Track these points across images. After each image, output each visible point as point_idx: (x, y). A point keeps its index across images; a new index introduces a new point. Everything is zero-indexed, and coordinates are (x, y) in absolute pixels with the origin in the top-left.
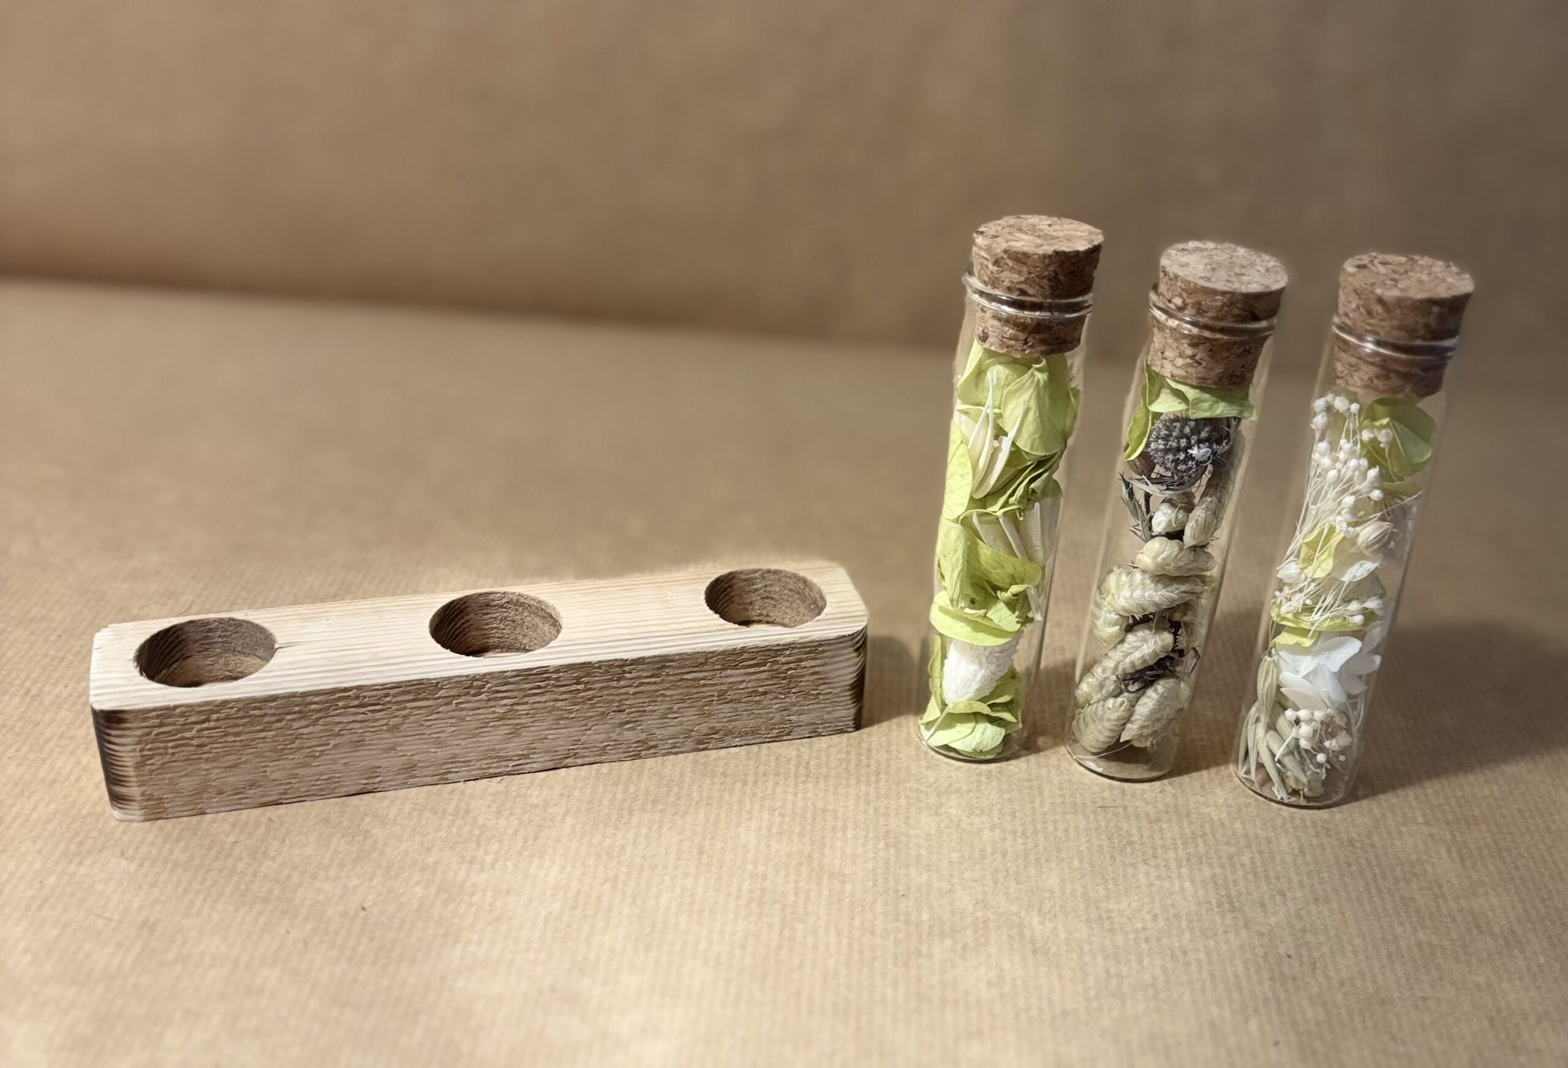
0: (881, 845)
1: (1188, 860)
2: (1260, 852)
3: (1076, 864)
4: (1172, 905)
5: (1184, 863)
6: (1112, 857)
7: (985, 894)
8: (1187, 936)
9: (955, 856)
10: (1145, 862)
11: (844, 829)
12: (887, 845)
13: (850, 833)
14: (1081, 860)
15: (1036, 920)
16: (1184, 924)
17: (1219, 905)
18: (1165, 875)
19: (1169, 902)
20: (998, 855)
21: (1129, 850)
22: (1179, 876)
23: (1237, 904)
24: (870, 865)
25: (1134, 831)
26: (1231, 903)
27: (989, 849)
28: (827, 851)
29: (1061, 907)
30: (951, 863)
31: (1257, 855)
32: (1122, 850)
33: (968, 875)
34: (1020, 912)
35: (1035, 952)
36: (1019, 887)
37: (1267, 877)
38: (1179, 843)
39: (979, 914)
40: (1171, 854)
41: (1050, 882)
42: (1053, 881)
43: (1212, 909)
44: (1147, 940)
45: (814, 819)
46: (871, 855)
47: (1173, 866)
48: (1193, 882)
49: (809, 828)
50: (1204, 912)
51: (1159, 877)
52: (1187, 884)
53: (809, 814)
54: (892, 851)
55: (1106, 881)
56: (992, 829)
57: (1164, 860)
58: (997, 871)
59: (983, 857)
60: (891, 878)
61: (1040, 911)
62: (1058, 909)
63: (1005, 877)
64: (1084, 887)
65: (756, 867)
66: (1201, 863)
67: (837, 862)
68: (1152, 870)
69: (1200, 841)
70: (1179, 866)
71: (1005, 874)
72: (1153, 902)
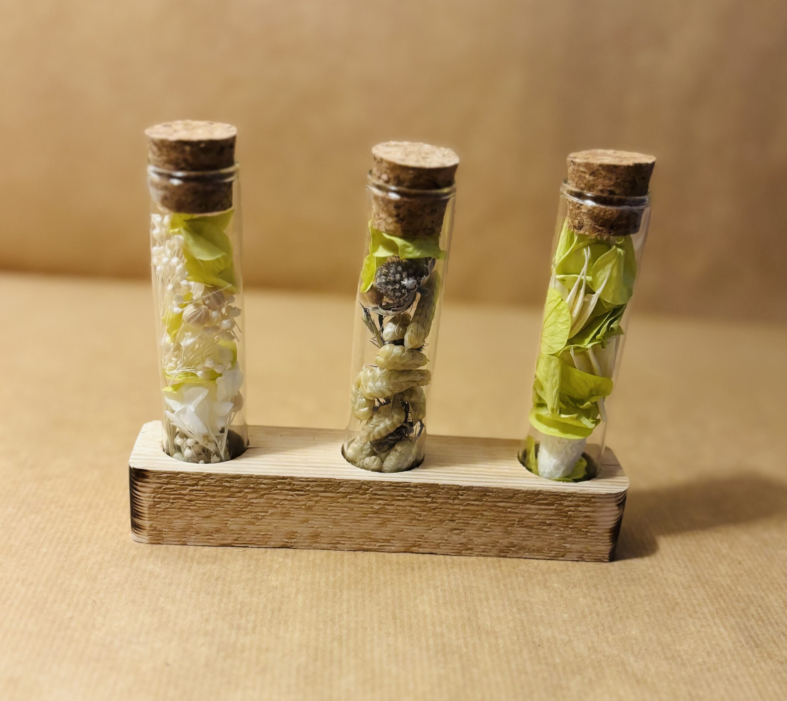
0: (515, 610)
1: (717, 613)
2: (760, 606)
3: (646, 619)
4: (717, 644)
5: (716, 615)
6: (668, 614)
7: (593, 642)
8: (733, 665)
9: (566, 616)
10: (690, 616)
11: (487, 599)
12: (519, 610)
13: (492, 603)
14: (649, 616)
15: (632, 659)
16: (729, 657)
17: (747, 643)
18: (705, 624)
19: (714, 642)
20: (594, 615)
21: (677, 609)
22: (715, 624)
23: (758, 642)
24: (511, 625)
25: (677, 596)
26: (755, 642)
27: (587, 611)
28: (479, 615)
29: (646, 650)
30: (564, 621)
31: (759, 609)
32: (673, 609)
33: (578, 629)
34: (620, 654)
35: (638, 682)
36: (614, 636)
37: (770, 622)
38: (708, 601)
39: (593, 657)
40: (705, 610)
41: (633, 633)
42: (635, 632)
43: (744, 646)
44: (709, 670)
45: (465, 593)
46: (511, 618)
47: (709, 618)
48: (725, 627)
49: (463, 599)
50: (739, 649)
51: (702, 626)
52: (722, 630)
53: (461, 590)
54: (523, 615)
55: (669, 630)
56: (585, 597)
57: (702, 613)
58: (596, 626)
59: (585, 617)
60: (528, 633)
61: (633, 653)
62: (644, 651)
63: (603, 630)
64: (656, 636)
65: (435, 628)
66: (726, 615)
67: (488, 623)
68: (697, 621)
69: (720, 600)
70: (713, 618)
71: (602, 628)
72: (704, 643)
